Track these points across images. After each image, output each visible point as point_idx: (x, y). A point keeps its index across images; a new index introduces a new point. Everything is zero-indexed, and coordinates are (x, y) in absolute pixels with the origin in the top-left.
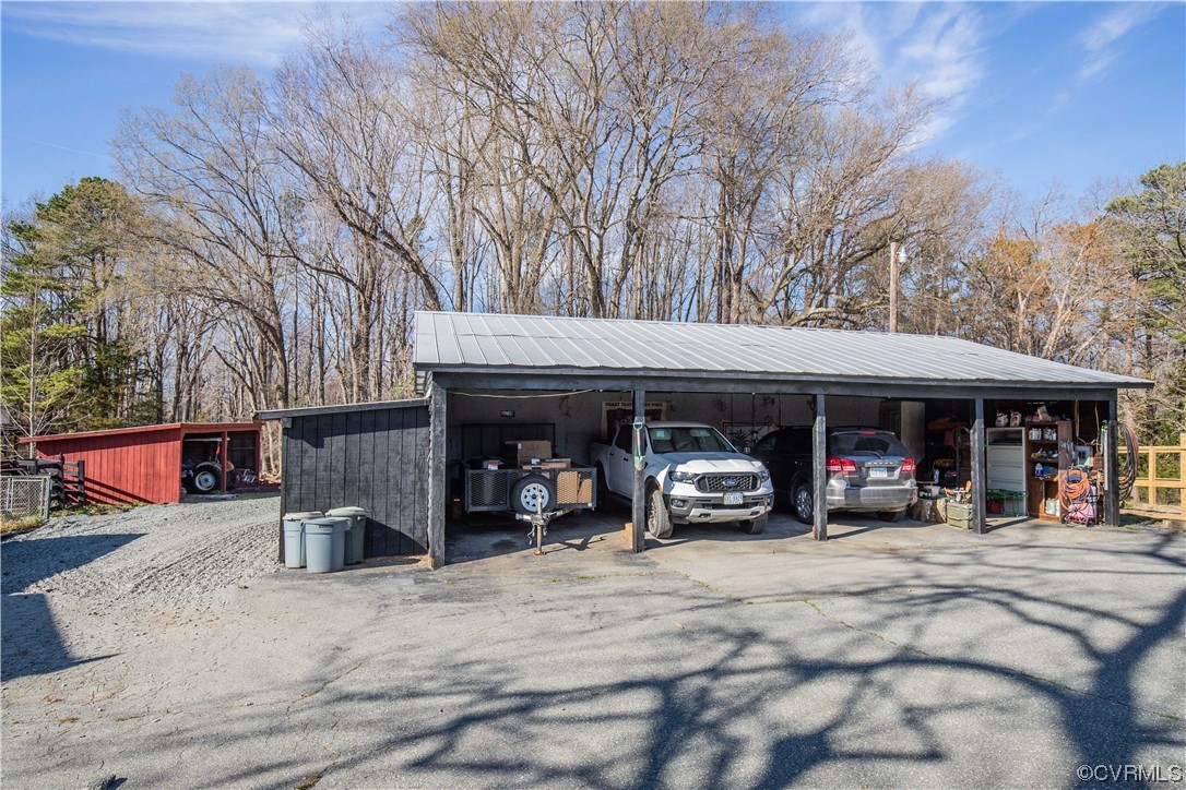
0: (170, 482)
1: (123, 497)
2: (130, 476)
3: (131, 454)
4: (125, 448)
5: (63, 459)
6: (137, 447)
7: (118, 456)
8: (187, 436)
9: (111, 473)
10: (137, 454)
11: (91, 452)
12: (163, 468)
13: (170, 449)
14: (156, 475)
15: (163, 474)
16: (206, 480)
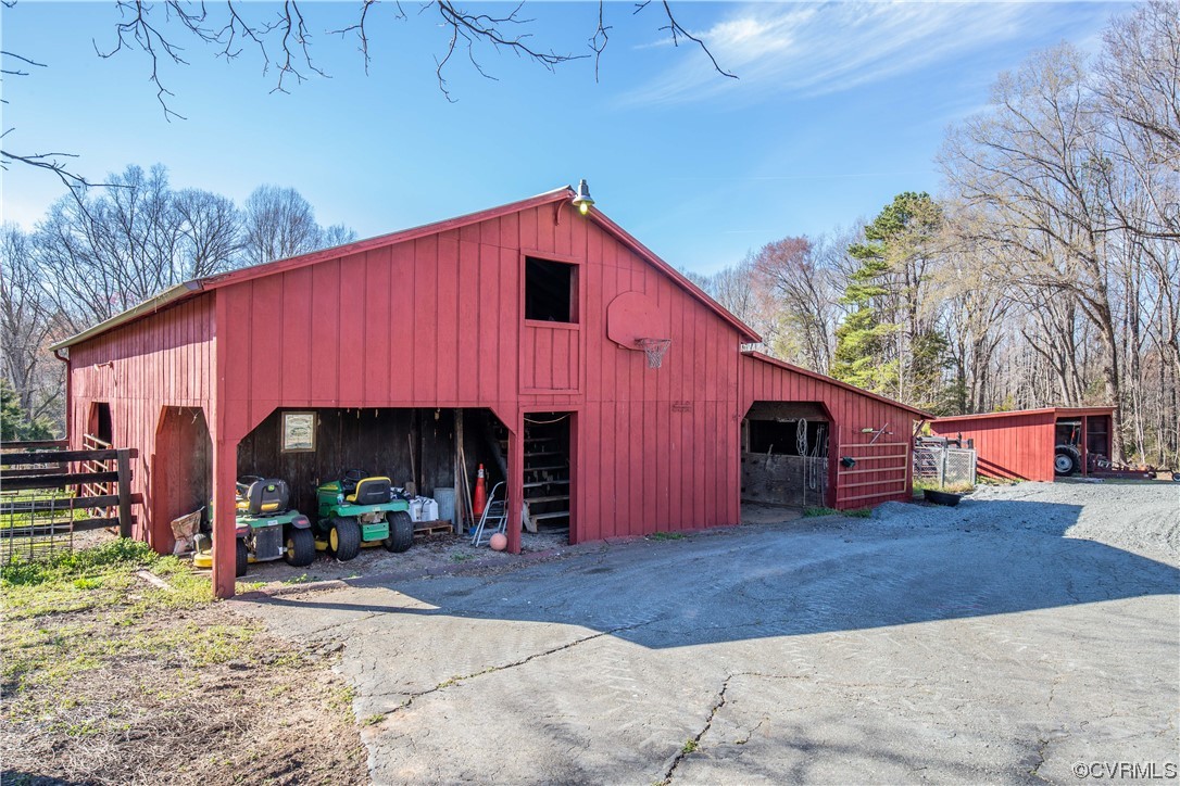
0: (1044, 462)
1: (1001, 472)
2: (1007, 455)
3: (1008, 435)
4: (1002, 430)
5: (960, 437)
6: (1013, 429)
7: (996, 436)
8: (1059, 420)
9: (990, 451)
10: (1014, 435)
11: (979, 432)
12: (1037, 448)
13: (1044, 433)
14: (1031, 455)
15: (1037, 453)
16: (1063, 463)
